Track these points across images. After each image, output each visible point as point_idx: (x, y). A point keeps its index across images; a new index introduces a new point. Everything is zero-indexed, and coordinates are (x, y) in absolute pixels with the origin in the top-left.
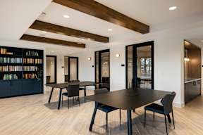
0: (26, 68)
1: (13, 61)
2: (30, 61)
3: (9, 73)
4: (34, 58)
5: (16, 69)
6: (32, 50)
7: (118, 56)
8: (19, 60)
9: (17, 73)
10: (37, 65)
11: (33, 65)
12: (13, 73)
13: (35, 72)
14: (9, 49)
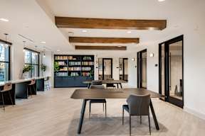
0: (84, 69)
1: (76, 64)
2: (86, 63)
3: (74, 72)
4: (89, 61)
5: (78, 69)
6: (87, 56)
7: (151, 55)
8: (79, 63)
9: (79, 72)
10: (90, 66)
11: (88, 66)
12: (76, 72)
13: (89, 71)
14: (74, 56)
